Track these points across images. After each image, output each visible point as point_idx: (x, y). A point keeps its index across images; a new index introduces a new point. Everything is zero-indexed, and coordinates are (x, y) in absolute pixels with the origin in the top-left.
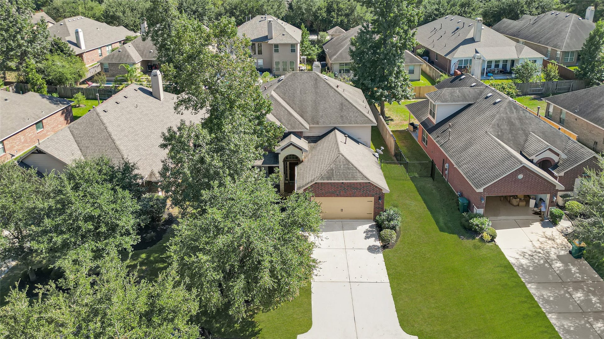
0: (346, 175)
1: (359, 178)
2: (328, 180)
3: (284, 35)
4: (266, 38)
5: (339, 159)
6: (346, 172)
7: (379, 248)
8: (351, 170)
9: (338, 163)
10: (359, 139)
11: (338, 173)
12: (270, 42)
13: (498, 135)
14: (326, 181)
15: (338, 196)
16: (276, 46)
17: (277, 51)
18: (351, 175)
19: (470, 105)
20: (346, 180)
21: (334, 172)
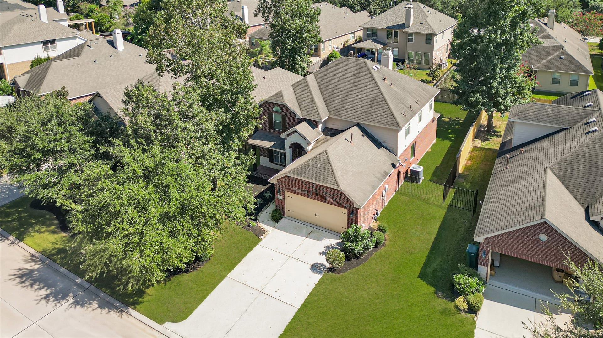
0: (318, 175)
1: (330, 182)
2: (298, 175)
3: (422, 24)
4: (403, 26)
5: (321, 156)
6: (320, 172)
7: (325, 268)
8: (326, 171)
9: (317, 161)
10: (384, 142)
11: (312, 171)
12: (405, 30)
13: (564, 176)
14: (295, 176)
15: (309, 197)
16: (411, 34)
17: (411, 40)
18: (323, 176)
19: (564, 129)
20: (316, 180)
21: (309, 168)
